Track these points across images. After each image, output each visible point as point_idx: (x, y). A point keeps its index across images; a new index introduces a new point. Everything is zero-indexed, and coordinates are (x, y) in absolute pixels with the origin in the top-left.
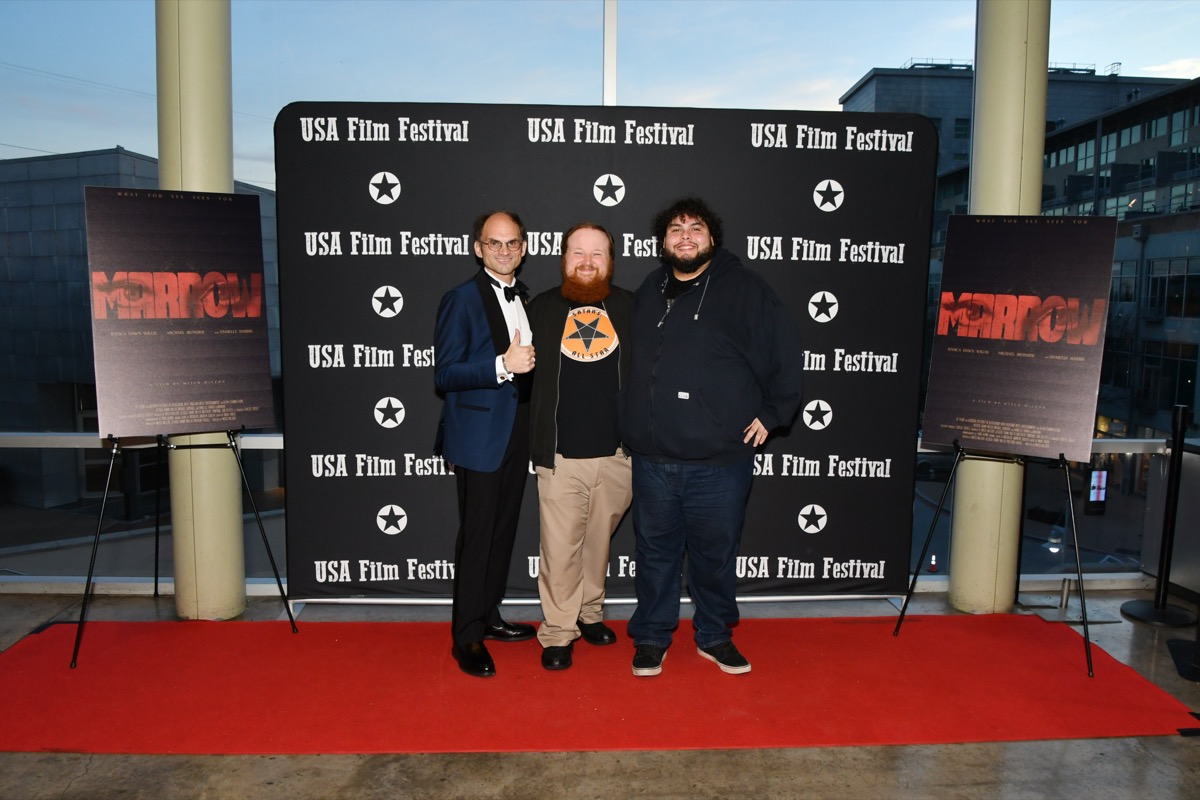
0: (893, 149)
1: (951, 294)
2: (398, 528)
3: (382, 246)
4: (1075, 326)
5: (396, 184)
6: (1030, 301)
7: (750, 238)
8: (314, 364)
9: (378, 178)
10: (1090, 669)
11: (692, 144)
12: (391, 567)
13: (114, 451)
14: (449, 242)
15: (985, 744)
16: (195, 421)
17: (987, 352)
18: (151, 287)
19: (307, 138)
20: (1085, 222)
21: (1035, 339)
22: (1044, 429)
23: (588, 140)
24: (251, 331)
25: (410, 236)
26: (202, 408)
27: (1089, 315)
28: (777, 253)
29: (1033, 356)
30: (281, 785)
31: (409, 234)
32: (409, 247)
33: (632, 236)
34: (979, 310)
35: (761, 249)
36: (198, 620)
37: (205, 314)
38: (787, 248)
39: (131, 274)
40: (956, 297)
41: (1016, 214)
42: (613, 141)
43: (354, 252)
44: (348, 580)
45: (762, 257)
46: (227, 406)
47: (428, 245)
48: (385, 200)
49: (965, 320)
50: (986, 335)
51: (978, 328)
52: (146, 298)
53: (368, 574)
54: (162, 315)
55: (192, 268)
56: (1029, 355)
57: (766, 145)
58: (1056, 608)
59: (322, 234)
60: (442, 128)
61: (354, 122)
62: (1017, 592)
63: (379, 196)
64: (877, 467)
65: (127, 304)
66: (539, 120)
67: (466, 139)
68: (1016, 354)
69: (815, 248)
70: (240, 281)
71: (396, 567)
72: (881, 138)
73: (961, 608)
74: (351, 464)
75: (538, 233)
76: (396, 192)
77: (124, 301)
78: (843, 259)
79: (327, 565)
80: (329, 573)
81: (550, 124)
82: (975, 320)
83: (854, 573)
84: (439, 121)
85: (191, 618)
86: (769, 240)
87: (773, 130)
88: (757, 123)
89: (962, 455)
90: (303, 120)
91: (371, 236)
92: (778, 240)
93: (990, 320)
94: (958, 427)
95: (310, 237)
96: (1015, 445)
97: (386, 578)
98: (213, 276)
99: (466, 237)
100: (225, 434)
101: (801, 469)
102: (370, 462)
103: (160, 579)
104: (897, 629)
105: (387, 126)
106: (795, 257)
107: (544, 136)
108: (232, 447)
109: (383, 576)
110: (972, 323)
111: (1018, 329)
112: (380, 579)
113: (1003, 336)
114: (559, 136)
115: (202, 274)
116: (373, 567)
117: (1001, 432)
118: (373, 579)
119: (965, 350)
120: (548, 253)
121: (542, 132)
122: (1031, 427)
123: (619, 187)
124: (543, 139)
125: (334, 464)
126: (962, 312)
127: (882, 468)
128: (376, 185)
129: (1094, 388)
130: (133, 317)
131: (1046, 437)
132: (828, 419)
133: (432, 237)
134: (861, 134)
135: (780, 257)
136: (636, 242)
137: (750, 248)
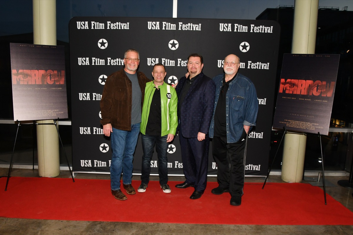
0: (266, 32)
1: (284, 79)
2: (106, 150)
3: (102, 62)
4: (325, 90)
5: (106, 43)
6: (310, 82)
7: (219, 61)
8: (81, 99)
9: (101, 41)
10: (326, 202)
11: (200, 30)
12: (104, 163)
13: (19, 125)
15: (289, 226)
16: (44, 116)
17: (295, 98)
18: (30, 74)
19: (79, 28)
20: (329, 56)
21: (311, 95)
22: (313, 124)
23: (167, 29)
24: (61, 88)
26: (46, 112)
27: (329, 87)
29: (310, 100)
30: (63, 230)
31: (110, 58)
32: (110, 63)
33: (181, 60)
34: (293, 85)
36: (45, 177)
37: (47, 83)
39: (25, 71)
40: (286, 80)
41: (307, 53)
42: (175, 29)
43: (93, 64)
44: (91, 166)
46: (54, 112)
47: (116, 62)
48: (103, 48)
49: (288, 88)
50: (295, 93)
51: (292, 91)
52: (29, 78)
53: (97, 165)
54: (33, 83)
55: (43, 69)
56: (309, 100)
57: (224, 31)
58: (316, 182)
59: (83, 58)
60: (121, 25)
61: (93, 23)
62: (303, 176)
63: (101, 47)
64: (259, 135)
65: (23, 80)
66: (151, 22)
67: (128, 28)
68: (305, 99)
70: (58, 73)
71: (105, 163)
72: (262, 28)
73: (285, 181)
74: (92, 130)
75: (151, 59)
76: (106, 45)
77: (22, 79)
78: (249, 68)
79: (84, 161)
80: (85, 164)
81: (155, 24)
82: (291, 88)
83: (250, 169)
84: (120, 23)
85: (43, 176)
87: (227, 25)
88: (222, 23)
89: (286, 132)
90: (78, 22)
91: (98, 59)
93: (296, 88)
94: (285, 123)
95: (80, 59)
96: (304, 129)
97: (102, 166)
98: (49, 71)
100: (53, 120)
102: (98, 130)
103: (34, 164)
104: (263, 187)
105: (103, 24)
107: (153, 27)
108: (55, 124)
109: (101, 165)
110: (291, 89)
111: (306, 91)
112: (100, 166)
113: (300, 93)
114: (158, 27)
115: (46, 70)
116: (98, 162)
117: (299, 125)
118: (98, 166)
119: (288, 98)
121: (152, 26)
122: (309, 123)
123: (177, 44)
124: (153, 29)
125: (87, 130)
126: (287, 85)
127: (260, 135)
128: (100, 43)
129: (331, 110)
130: (25, 84)
131: (314, 126)
133: (117, 59)
134: (256, 27)
136: (182, 61)
137: (219, 64)
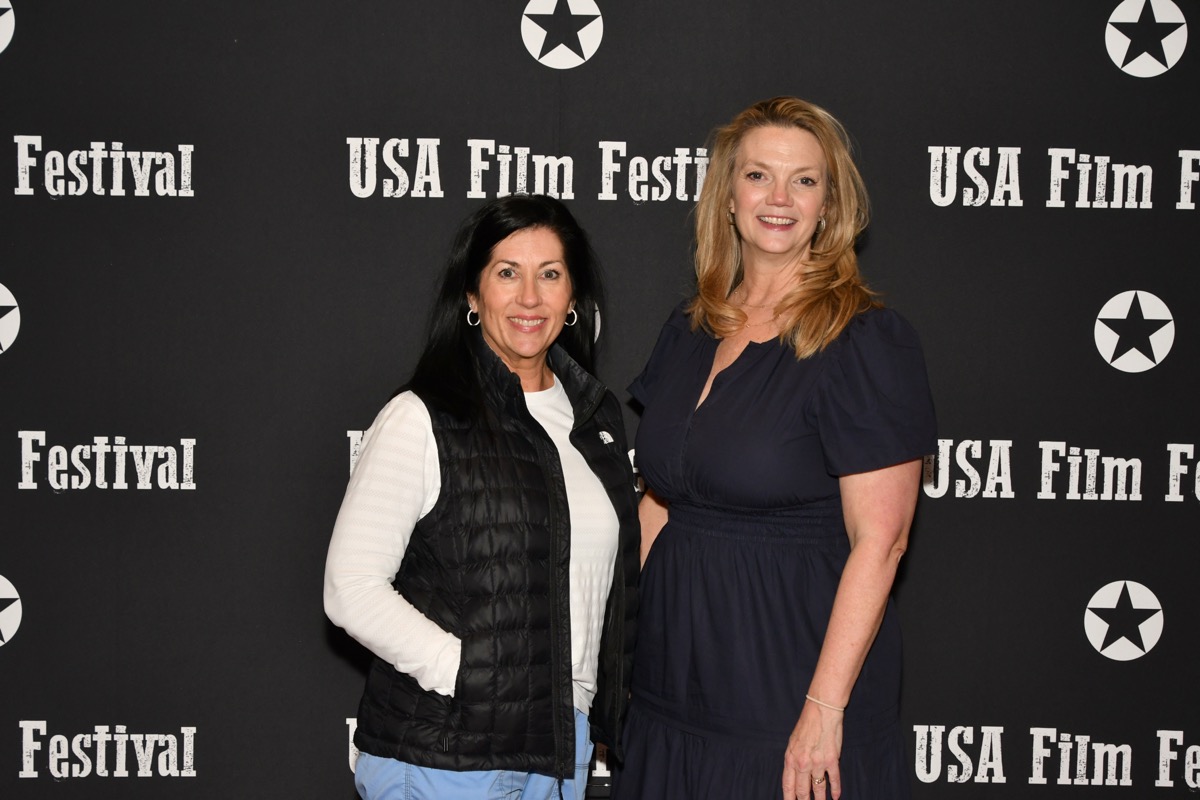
7: (936, 152)
14: (143, 162)
25: (38, 148)
28: (1008, 191)
32: (37, 175)
33: (622, 147)
35: (963, 180)
38: (1034, 176)
45: (967, 201)
47: (87, 169)
69: (1110, 175)
75: (376, 141)
78: (1185, 203)
86: (985, 156)
92: (1009, 155)
99: (186, 150)
101: (1081, 768)
106: (1055, 201)
120: (400, 193)
132: (1152, 631)
133: (98, 150)
135: (1016, 201)
136: (634, 162)
137: (935, 177)
